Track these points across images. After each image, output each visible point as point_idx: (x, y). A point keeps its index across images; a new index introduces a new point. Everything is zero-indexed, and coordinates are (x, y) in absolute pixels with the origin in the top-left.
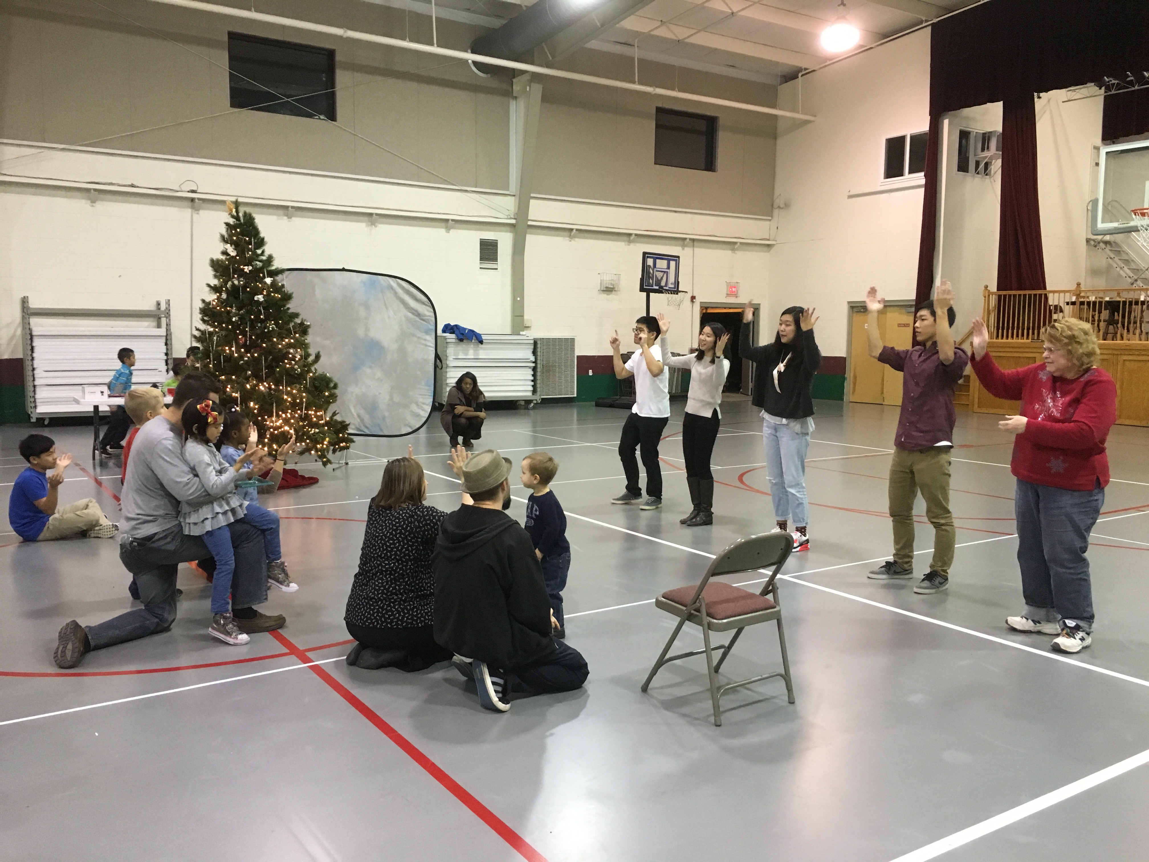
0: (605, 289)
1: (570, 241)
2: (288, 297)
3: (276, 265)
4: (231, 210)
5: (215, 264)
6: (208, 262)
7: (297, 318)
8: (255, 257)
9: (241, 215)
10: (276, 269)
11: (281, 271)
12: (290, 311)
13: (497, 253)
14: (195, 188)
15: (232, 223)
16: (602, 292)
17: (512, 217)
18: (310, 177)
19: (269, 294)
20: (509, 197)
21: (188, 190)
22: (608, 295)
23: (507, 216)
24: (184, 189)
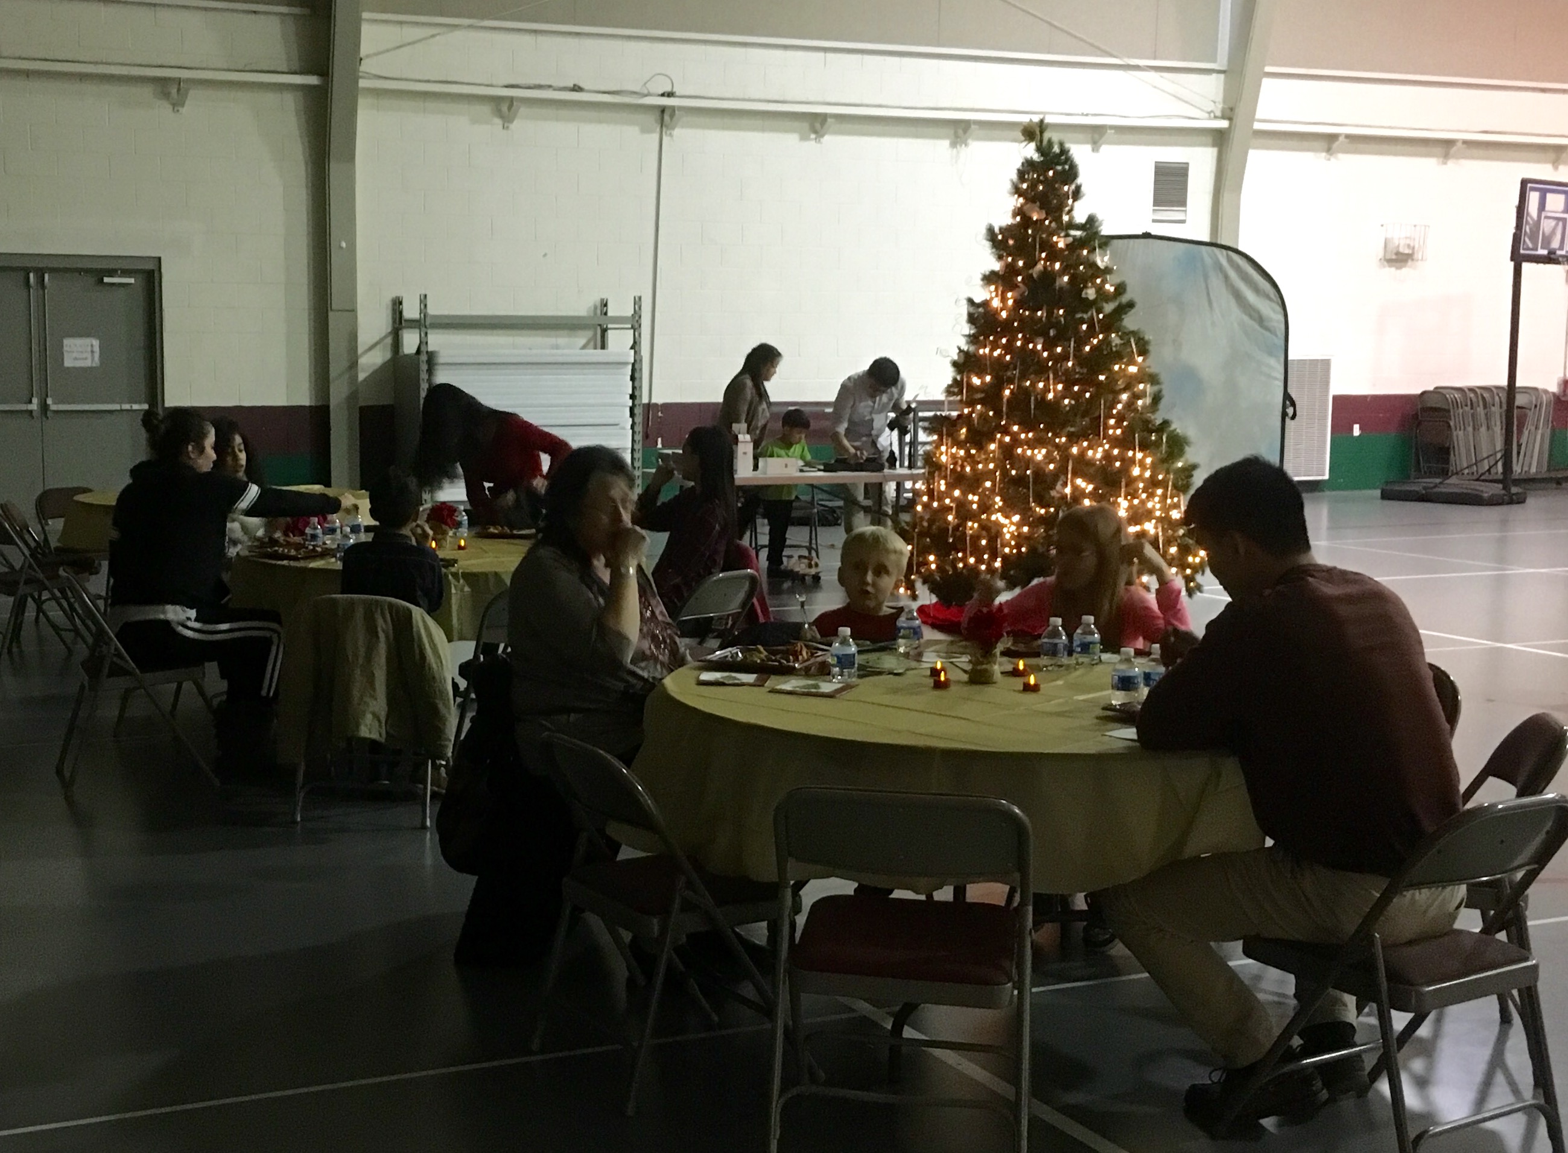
0: (1394, 257)
1: (1329, 160)
13: (1186, 189)
14: (668, 89)
16: (1386, 263)
17: (1219, 114)
18: (859, 57)
20: (1214, 75)
21: (661, 92)
22: (1398, 268)
23: (1209, 113)
24: (652, 91)
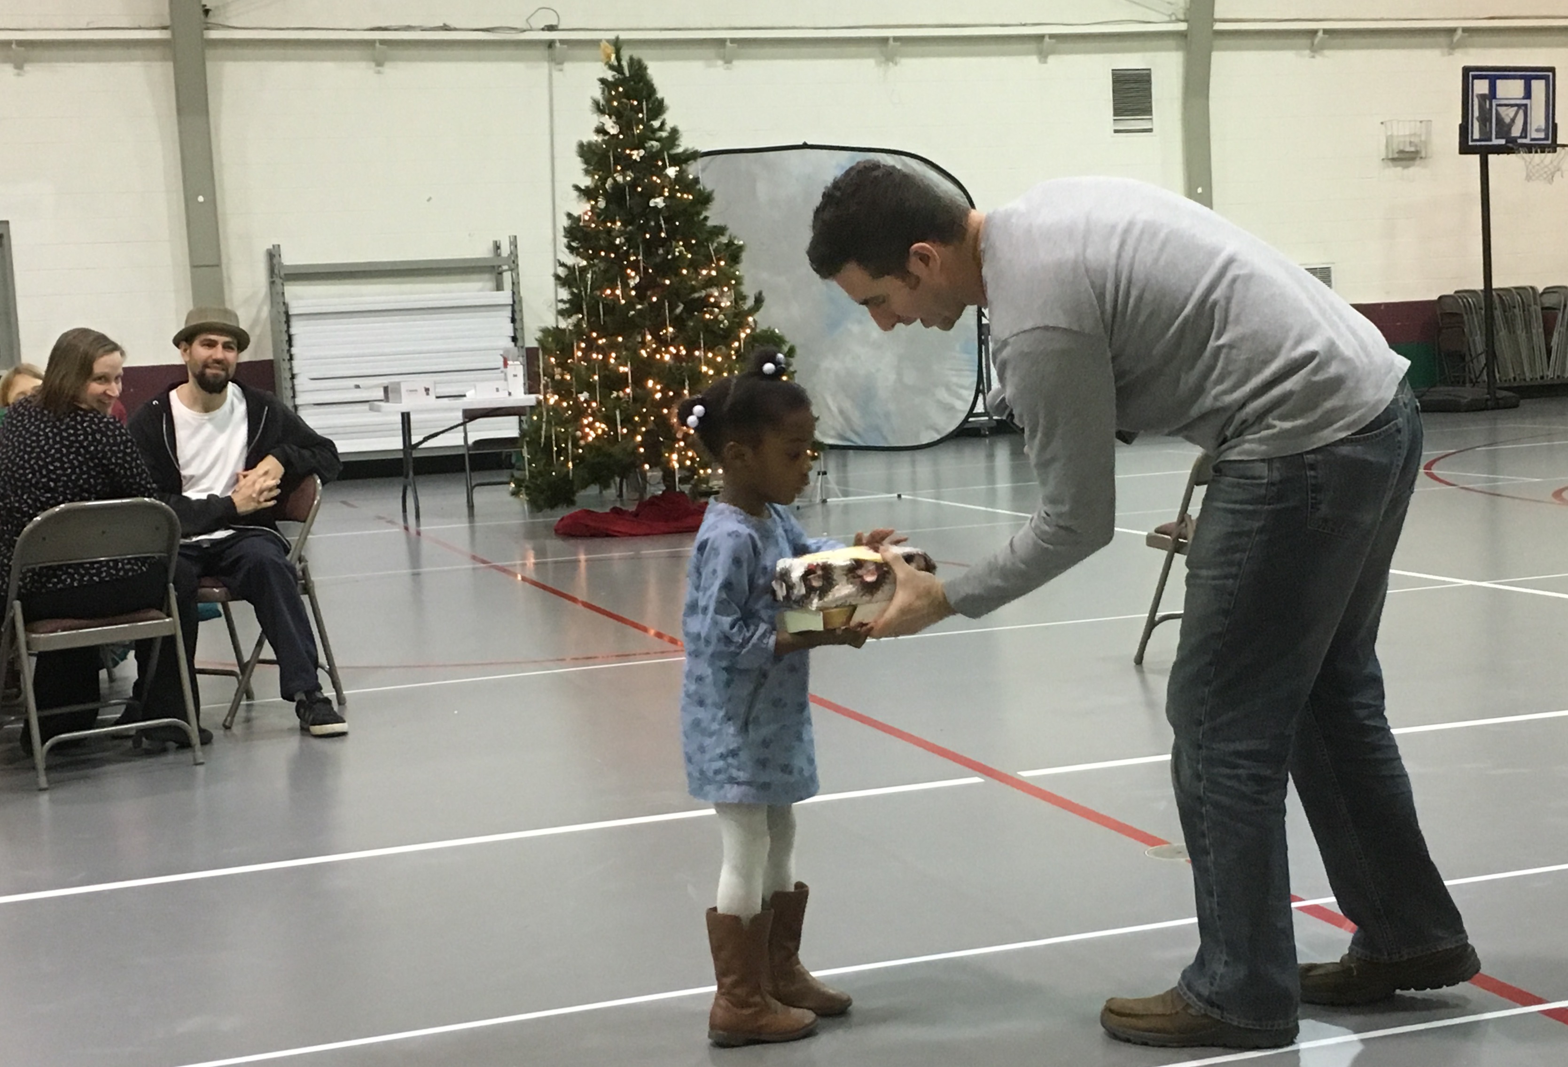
0: (1396, 156)
1: (1313, 57)
2: (705, 199)
3: (685, 144)
4: (609, 57)
5: (587, 152)
6: (574, 147)
7: (723, 234)
8: (649, 134)
9: (625, 63)
10: (685, 151)
11: (694, 155)
12: (710, 223)
13: (1150, 96)
14: (554, 23)
15: (610, 79)
16: (1390, 163)
17: (1182, 17)
19: (672, 196)
21: (542, 26)
22: (1404, 168)
23: (1170, 16)
24: (534, 26)
